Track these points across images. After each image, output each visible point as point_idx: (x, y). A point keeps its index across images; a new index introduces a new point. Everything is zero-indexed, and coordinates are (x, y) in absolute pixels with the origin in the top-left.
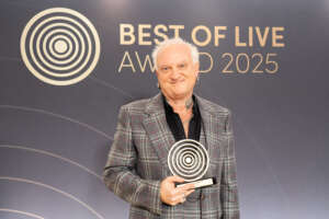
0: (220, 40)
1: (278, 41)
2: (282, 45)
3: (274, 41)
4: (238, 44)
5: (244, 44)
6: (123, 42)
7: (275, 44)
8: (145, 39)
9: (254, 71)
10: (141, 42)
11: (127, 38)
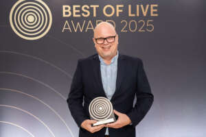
0: (120, 13)
1: (154, 13)
2: (156, 15)
3: (152, 13)
4: (130, 15)
5: (134, 15)
6: (64, 15)
7: (152, 15)
8: (77, 13)
9: (140, 31)
10: (75, 15)
11: (67, 13)
